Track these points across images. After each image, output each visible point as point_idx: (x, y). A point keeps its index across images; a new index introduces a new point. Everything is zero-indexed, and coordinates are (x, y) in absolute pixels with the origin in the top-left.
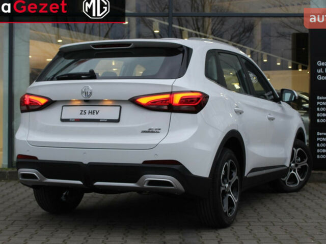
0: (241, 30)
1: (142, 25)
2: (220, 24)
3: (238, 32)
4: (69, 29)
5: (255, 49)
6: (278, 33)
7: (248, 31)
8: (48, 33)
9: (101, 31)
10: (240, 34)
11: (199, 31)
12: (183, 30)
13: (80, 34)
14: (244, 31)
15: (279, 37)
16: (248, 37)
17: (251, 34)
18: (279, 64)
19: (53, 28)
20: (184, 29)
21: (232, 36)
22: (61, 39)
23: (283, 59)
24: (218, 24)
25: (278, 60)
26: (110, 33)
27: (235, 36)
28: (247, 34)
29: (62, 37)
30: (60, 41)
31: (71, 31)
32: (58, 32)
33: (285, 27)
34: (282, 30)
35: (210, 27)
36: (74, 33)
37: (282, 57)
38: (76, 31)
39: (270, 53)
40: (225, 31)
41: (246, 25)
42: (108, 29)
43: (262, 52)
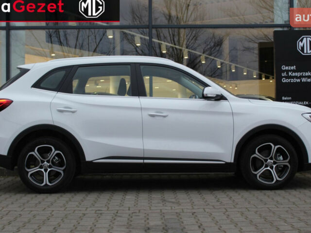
0: (212, 44)
1: (125, 41)
2: (194, 39)
3: (209, 46)
4: (61, 45)
5: (225, 60)
6: (244, 47)
7: (218, 45)
8: (42, 48)
9: (90, 47)
10: (211, 48)
11: (175, 45)
12: (161, 44)
13: (71, 49)
14: (214, 46)
15: (244, 50)
16: (218, 50)
17: (221, 49)
18: (245, 74)
19: (47, 43)
20: (163, 42)
21: (204, 50)
22: (54, 54)
23: (249, 69)
24: (192, 40)
25: (244, 70)
26: (98, 49)
27: (206, 50)
28: (217, 48)
29: (55, 52)
30: (53, 55)
31: (63, 47)
32: (52, 47)
33: (250, 42)
34: (247, 44)
35: (185, 43)
36: (66, 48)
37: (248, 67)
38: (67, 47)
39: (237, 64)
40: (199, 46)
41: (216, 40)
42: (96, 46)
43: (230, 63)
